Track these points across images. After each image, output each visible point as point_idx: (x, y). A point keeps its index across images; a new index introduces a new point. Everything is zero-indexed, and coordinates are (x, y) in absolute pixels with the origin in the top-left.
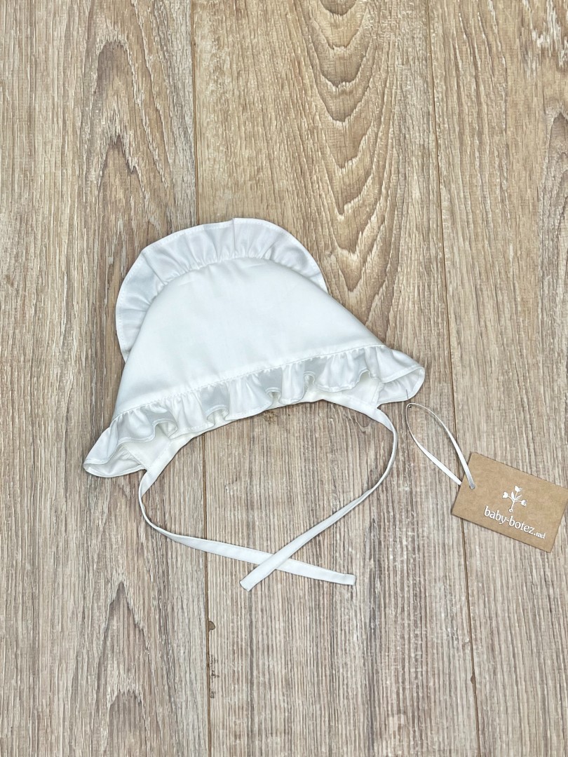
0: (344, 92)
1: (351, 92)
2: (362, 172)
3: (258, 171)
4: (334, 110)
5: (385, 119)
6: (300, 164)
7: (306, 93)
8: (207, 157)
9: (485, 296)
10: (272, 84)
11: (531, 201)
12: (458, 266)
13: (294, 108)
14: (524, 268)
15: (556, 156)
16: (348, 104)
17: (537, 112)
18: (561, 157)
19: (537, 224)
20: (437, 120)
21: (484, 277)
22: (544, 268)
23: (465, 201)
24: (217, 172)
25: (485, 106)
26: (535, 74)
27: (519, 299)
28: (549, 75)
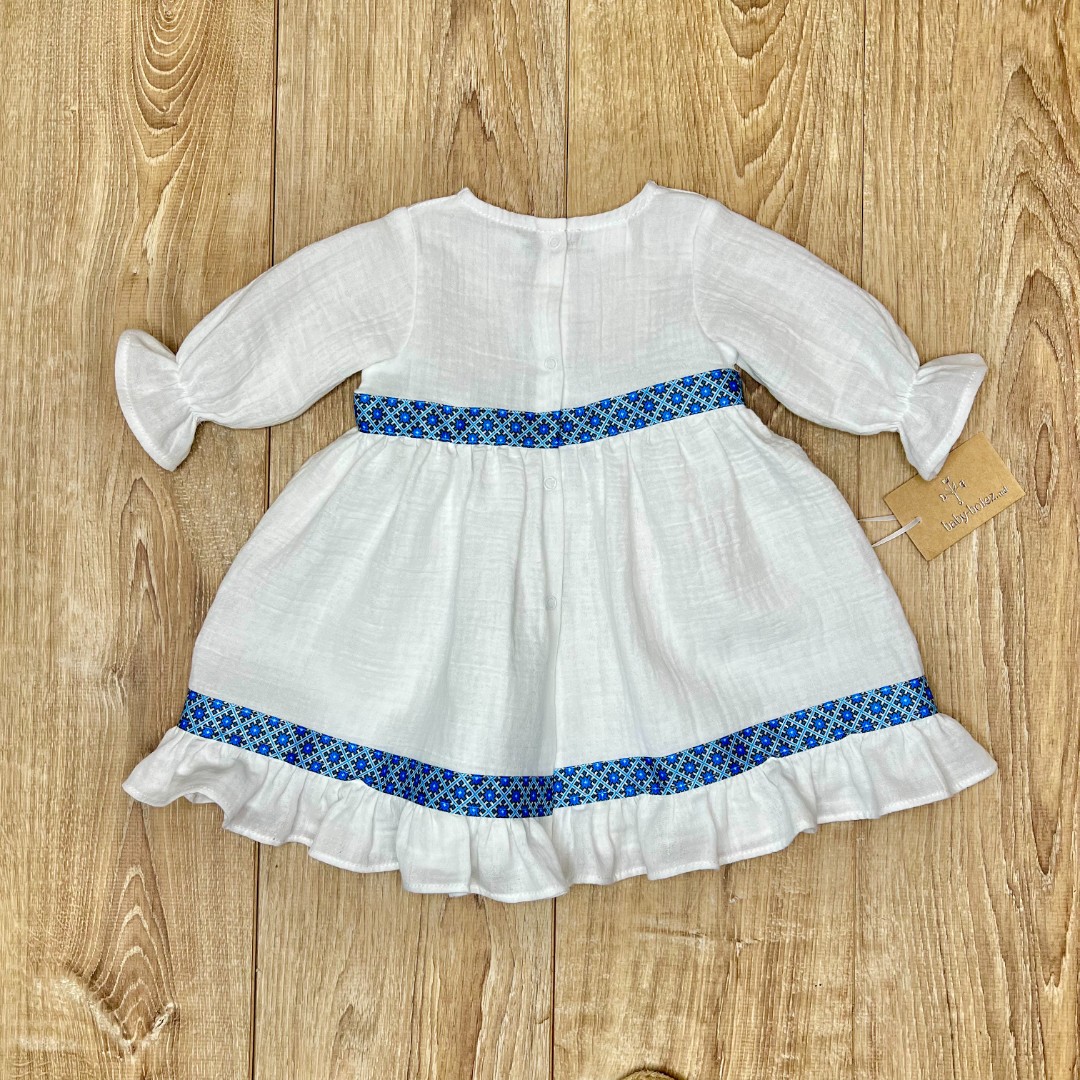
0: (753, 21)
1: (762, 21)
2: (769, 125)
3: (642, 118)
4: (739, 43)
5: (801, 58)
6: (694, 111)
7: (706, 20)
8: (580, 98)
9: (908, 296)
10: (665, 7)
11: (974, 178)
12: (878, 255)
13: (690, 38)
14: (959, 262)
15: (1010, 121)
16: (757, 36)
17: (992, 64)
18: (1016, 124)
19: (979, 207)
20: (867, 68)
21: (908, 271)
22: (982, 263)
23: (893, 174)
24: (592, 117)
25: (927, 53)
26: (994, 13)
27: (948, 301)
28: (1012, 15)
